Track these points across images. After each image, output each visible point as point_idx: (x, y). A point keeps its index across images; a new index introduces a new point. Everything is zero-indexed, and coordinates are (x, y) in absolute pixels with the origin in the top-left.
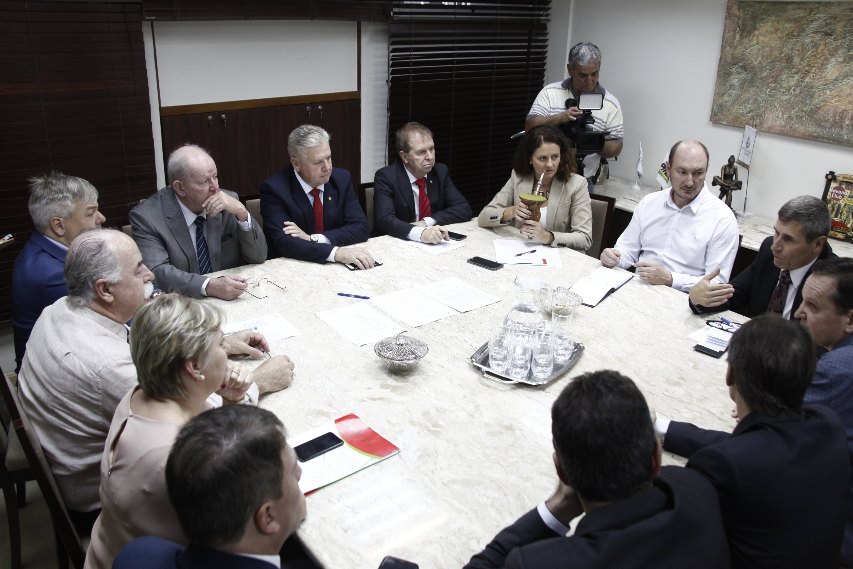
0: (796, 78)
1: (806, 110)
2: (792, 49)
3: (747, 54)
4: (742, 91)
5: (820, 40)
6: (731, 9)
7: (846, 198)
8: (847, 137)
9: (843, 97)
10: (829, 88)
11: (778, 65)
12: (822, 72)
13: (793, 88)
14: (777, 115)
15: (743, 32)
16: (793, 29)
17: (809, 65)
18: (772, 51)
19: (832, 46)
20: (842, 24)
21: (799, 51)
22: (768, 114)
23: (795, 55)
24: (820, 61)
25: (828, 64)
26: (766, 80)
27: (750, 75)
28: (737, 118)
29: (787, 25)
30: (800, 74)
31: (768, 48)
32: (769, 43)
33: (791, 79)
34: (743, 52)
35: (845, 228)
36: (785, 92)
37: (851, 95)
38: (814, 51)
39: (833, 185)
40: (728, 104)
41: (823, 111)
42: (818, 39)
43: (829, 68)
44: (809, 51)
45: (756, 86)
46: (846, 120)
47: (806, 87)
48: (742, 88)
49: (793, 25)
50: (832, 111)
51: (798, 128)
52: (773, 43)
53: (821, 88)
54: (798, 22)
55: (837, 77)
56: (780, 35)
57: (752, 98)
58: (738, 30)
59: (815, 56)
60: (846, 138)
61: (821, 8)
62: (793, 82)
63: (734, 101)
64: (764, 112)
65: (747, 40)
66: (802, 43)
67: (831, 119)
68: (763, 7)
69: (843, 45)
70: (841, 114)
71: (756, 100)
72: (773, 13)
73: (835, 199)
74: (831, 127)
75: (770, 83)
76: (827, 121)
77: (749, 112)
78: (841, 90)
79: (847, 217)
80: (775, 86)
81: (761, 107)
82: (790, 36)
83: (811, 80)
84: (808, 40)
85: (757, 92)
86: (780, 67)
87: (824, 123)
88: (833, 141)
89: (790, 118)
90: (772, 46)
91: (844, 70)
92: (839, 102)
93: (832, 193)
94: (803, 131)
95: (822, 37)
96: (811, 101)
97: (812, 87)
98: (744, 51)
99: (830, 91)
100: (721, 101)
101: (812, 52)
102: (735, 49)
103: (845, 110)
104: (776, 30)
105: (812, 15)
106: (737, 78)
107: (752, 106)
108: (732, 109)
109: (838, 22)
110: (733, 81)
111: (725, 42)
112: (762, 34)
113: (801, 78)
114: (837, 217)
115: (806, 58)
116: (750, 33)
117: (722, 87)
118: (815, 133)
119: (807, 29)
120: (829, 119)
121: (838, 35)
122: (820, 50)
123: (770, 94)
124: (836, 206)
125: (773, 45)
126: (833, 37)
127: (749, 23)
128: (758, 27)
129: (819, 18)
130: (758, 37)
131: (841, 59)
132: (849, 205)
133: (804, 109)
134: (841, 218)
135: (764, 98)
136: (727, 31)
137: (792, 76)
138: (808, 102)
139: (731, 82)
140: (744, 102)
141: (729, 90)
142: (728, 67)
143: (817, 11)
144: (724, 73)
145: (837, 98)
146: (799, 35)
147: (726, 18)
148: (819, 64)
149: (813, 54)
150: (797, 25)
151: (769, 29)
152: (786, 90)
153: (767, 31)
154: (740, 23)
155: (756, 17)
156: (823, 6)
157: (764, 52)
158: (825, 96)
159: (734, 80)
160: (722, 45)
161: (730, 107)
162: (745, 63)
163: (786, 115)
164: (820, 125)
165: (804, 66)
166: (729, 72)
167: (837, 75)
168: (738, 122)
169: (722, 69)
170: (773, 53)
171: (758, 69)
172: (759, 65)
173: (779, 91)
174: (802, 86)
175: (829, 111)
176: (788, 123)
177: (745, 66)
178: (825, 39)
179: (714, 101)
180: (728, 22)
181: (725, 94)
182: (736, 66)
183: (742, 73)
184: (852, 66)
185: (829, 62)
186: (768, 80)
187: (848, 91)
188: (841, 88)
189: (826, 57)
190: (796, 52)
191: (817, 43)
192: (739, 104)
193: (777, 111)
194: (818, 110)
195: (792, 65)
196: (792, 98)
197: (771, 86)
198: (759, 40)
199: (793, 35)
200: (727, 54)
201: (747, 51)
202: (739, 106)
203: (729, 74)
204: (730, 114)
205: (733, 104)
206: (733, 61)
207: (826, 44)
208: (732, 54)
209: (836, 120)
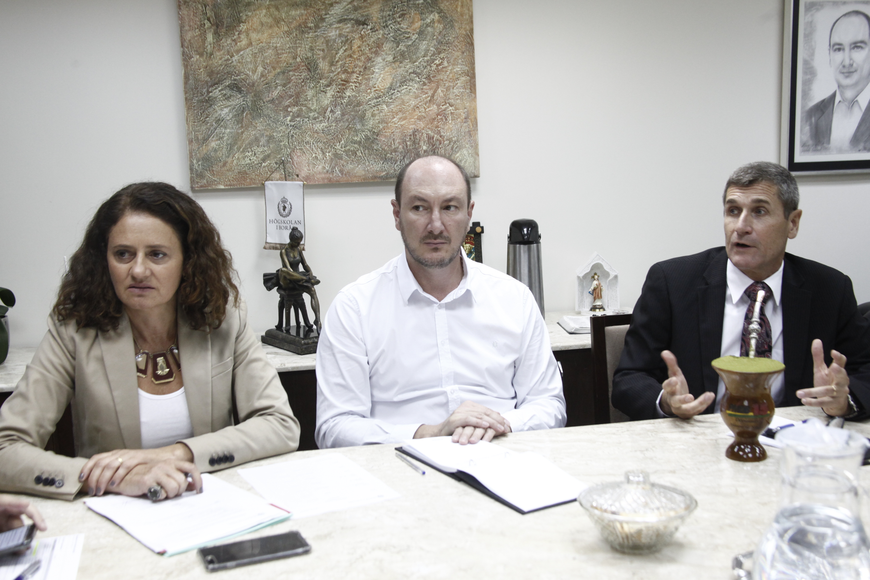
0: (330, 92)
1: (359, 139)
2: (311, 49)
3: (235, 63)
4: (242, 127)
5: (352, 32)
9: (408, 111)
10: (384, 102)
11: (294, 77)
12: (368, 79)
13: (329, 109)
14: (314, 155)
15: (217, 27)
16: (304, 17)
17: (345, 71)
18: (278, 54)
19: (372, 40)
20: (377, 6)
21: (323, 50)
22: (298, 157)
23: (319, 58)
24: (360, 64)
25: (374, 66)
26: (280, 103)
27: (249, 98)
28: (243, 175)
29: (293, 13)
30: (334, 87)
31: (270, 51)
32: (270, 43)
33: (321, 95)
34: (226, 60)
36: (318, 118)
37: (418, 107)
38: (346, 49)
40: (219, 154)
41: (385, 136)
42: (347, 30)
43: (377, 73)
44: (339, 49)
45: (266, 116)
46: (422, 143)
47: (350, 105)
48: (240, 121)
49: (303, 11)
50: (398, 134)
51: (353, 169)
52: (278, 42)
53: (372, 103)
54: (311, 6)
55: (391, 85)
56: (286, 29)
57: (262, 135)
58: (208, 24)
59: (351, 57)
62: (327, 99)
63: (231, 147)
64: (290, 155)
65: (229, 41)
66: (325, 38)
67: (401, 146)
69: (386, 38)
70: (412, 137)
71: (271, 138)
74: (404, 158)
75: (289, 106)
76: (395, 151)
77: (264, 160)
78: (403, 103)
80: (298, 110)
81: (283, 147)
82: (303, 28)
83: (354, 93)
84: (333, 34)
85: (269, 124)
86: (300, 79)
87: (391, 154)
89: (337, 156)
90: (276, 47)
91: (398, 73)
92: (405, 119)
94: (363, 173)
95: (353, 27)
96: (363, 125)
97: (359, 104)
98: (228, 60)
99: (387, 107)
100: (204, 150)
101: (345, 51)
102: (210, 57)
103: (415, 132)
104: (277, 21)
106: (226, 107)
107: (266, 149)
108: (230, 160)
109: (371, 4)
110: (219, 112)
111: (187, 48)
112: (254, 29)
113: (338, 92)
115: (337, 62)
116: (231, 28)
117: (201, 126)
118: (383, 172)
119: (328, 16)
120: (398, 148)
121: (376, 23)
122: (355, 47)
123: (293, 124)
125: (278, 45)
126: (369, 27)
127: (226, 13)
128: (244, 18)
130: (248, 35)
131: (390, 58)
133: (356, 138)
135: (284, 132)
136: (187, 28)
137: (323, 91)
138: (359, 127)
139: (216, 115)
140: (250, 144)
141: (215, 129)
142: (205, 90)
144: (198, 101)
145: (400, 115)
146: (317, 27)
147: (179, 7)
148: (360, 67)
149: (347, 53)
150: (309, 11)
151: (264, 20)
152: (318, 113)
153: (262, 24)
154: (210, 13)
157: (265, 58)
158: (381, 114)
159: (222, 110)
160: (184, 54)
161: (226, 157)
162: (235, 80)
163: (329, 152)
164: (386, 159)
165: (338, 73)
166: (209, 98)
167: (390, 81)
168: (248, 180)
169: (194, 94)
170: (281, 58)
171: (262, 87)
172: (262, 79)
173: (306, 118)
174: (342, 104)
175: (394, 135)
176: (336, 165)
177: (236, 84)
178: (358, 29)
179: (191, 153)
180: (185, 12)
181: (209, 137)
182: (219, 87)
183: (233, 96)
184: (408, 66)
185: (374, 63)
186: (283, 103)
187: (413, 103)
188: (402, 99)
189: (368, 56)
190: (319, 52)
191: (349, 37)
192: (241, 150)
193: (313, 150)
194: (377, 136)
195: (318, 74)
196: (332, 126)
197: (291, 112)
198: (250, 39)
199: (308, 27)
200: (197, 67)
201: (234, 59)
202: (242, 152)
203: (209, 102)
204: (227, 170)
205: (230, 151)
206: (211, 79)
207: (362, 37)
208: (206, 67)
209: (407, 147)
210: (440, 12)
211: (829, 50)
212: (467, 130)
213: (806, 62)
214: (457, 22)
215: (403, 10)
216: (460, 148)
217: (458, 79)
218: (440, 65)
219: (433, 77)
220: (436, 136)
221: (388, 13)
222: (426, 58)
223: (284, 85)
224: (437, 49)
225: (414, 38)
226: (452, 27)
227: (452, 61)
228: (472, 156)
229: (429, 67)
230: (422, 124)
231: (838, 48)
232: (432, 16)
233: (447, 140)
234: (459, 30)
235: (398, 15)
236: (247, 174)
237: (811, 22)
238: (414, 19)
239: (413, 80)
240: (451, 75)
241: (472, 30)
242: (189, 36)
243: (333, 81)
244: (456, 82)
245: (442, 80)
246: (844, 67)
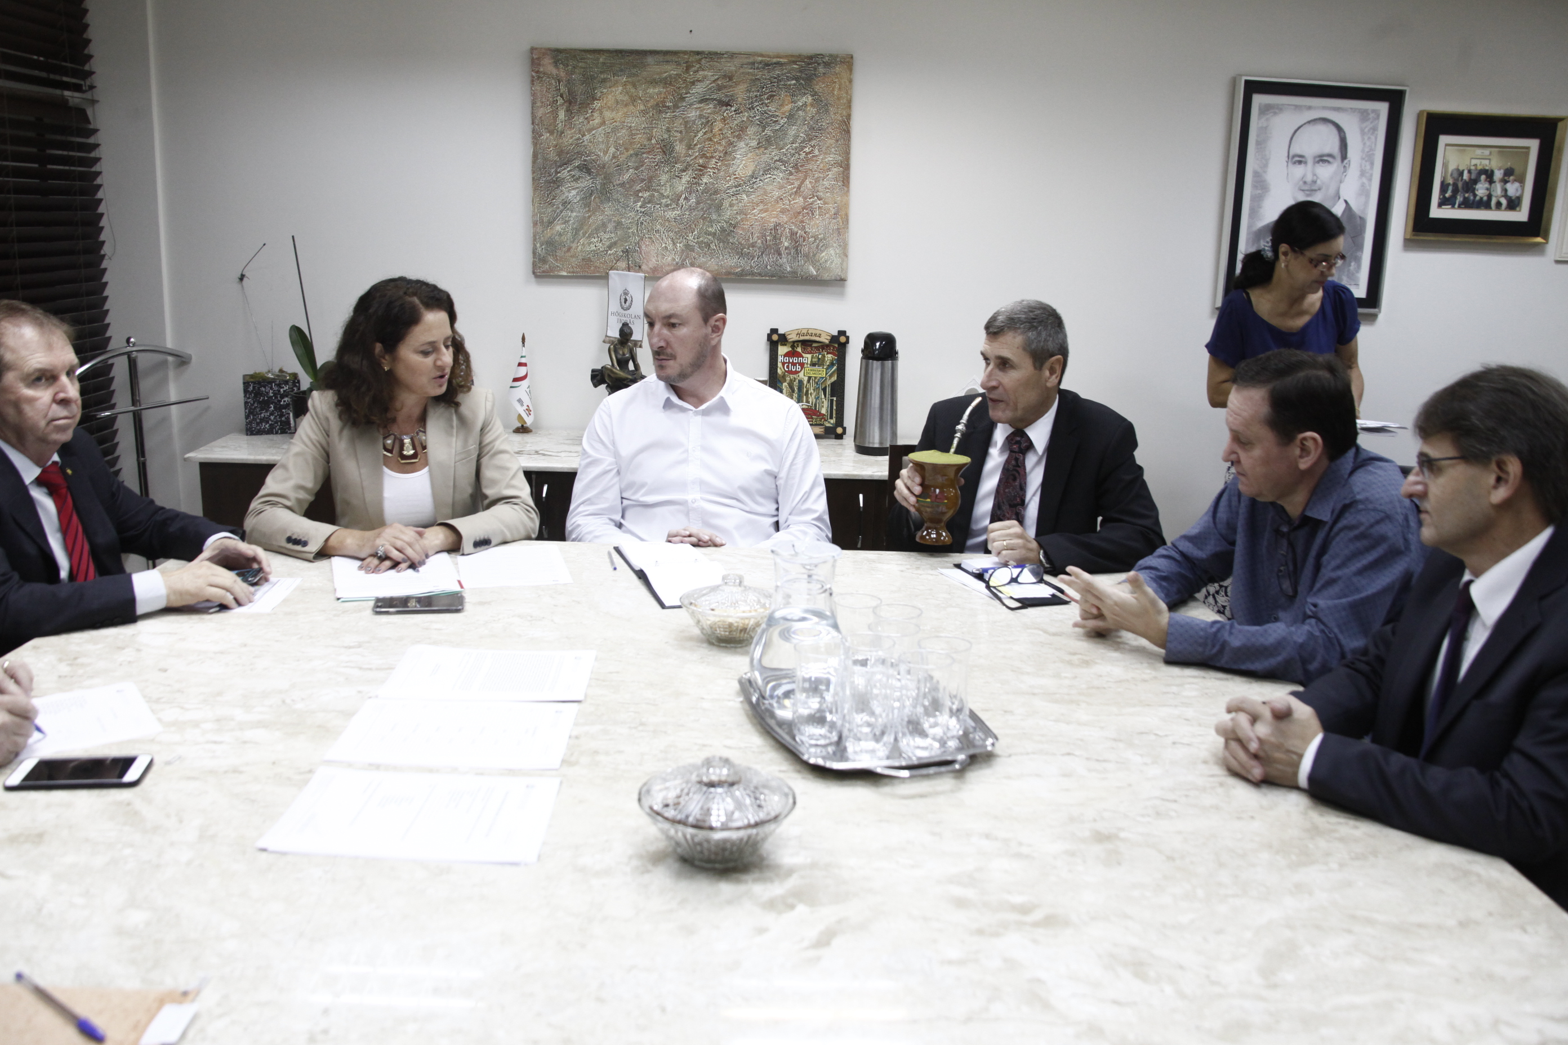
0: (686, 178)
1: (713, 231)
2: (668, 130)
3: (585, 143)
4: (589, 211)
5: (714, 113)
6: (539, 65)
7: (808, 368)
8: (791, 267)
9: (771, 203)
10: (744, 191)
11: (648, 159)
12: (728, 166)
13: (683, 196)
14: (664, 245)
15: (570, 104)
16: (663, 96)
17: (704, 156)
18: (632, 135)
19: (736, 122)
20: (742, 87)
21: (681, 132)
22: (646, 246)
23: (676, 141)
24: (721, 148)
25: (735, 151)
26: (631, 187)
27: (599, 181)
28: (587, 261)
29: (651, 91)
30: (690, 172)
31: (624, 131)
32: (624, 122)
33: (676, 181)
34: (577, 139)
35: (819, 416)
36: (671, 205)
37: (781, 199)
38: (706, 131)
39: (782, 350)
40: (564, 238)
41: (743, 229)
42: (709, 111)
44: (698, 132)
45: (615, 200)
46: (783, 239)
47: (706, 193)
48: (587, 205)
49: (661, 90)
50: (757, 228)
51: (706, 263)
52: (634, 122)
53: (731, 191)
54: (670, 84)
55: (753, 173)
56: (642, 107)
57: (610, 221)
58: (560, 101)
59: (711, 140)
60: (789, 269)
61: (703, 61)
62: (681, 185)
63: (577, 231)
64: (638, 243)
65: (581, 119)
66: (683, 119)
67: (759, 241)
68: (601, 60)
69: (752, 121)
70: (773, 232)
71: (619, 224)
72: (621, 70)
73: (791, 372)
74: (762, 254)
75: (640, 191)
76: (753, 245)
77: (610, 247)
78: (765, 193)
79: (817, 398)
80: (649, 196)
81: (631, 234)
82: (660, 108)
83: (711, 180)
84: (693, 114)
85: (618, 210)
86: (654, 162)
87: (748, 249)
88: (769, 276)
89: (688, 247)
90: (630, 127)
91: (762, 160)
92: (766, 212)
93: (783, 364)
95: (715, 108)
96: (719, 216)
97: (716, 192)
98: (579, 139)
99: (747, 196)
100: (548, 233)
101: (705, 133)
102: (561, 135)
103: (777, 226)
104: (633, 100)
105: (691, 73)
106: (573, 189)
107: (613, 235)
108: (574, 245)
109: (737, 84)
110: (567, 194)
111: (538, 125)
112: (609, 107)
113: (694, 178)
114: (802, 402)
115: (696, 145)
116: (584, 105)
117: (547, 207)
118: (738, 268)
119: (688, 95)
120: (756, 242)
121: (741, 104)
122: (716, 130)
123: (643, 210)
124: (796, 383)
125: (634, 125)
126: (733, 109)
127: (580, 89)
128: (599, 94)
129: (705, 77)
130: (601, 113)
131: (754, 143)
132: (815, 378)
133: (710, 229)
134: (808, 402)
135: (633, 218)
136: (539, 104)
137: (678, 177)
138: (714, 217)
139: (564, 197)
140: (597, 230)
141: (562, 212)
142: (553, 170)
143: (698, 66)
144: (546, 182)
145: (761, 207)
146: (676, 107)
147: (533, 81)
148: (720, 152)
149: (706, 136)
150: (668, 89)
151: (620, 97)
152: (671, 200)
153: (617, 102)
154: (563, 89)
155: (593, 78)
156: (706, 58)
157: (618, 138)
158: (740, 204)
159: (569, 192)
160: (534, 131)
161: (571, 242)
162: (585, 161)
163: (680, 243)
164: (742, 254)
165: (695, 158)
166: (557, 178)
167: (753, 168)
168: (592, 268)
169: (541, 174)
170: (635, 139)
171: (612, 169)
172: (613, 161)
173: (658, 204)
174: (697, 191)
175: (753, 228)
176: (687, 257)
177: (585, 165)
178: (720, 111)
179: (534, 236)
180: (537, 87)
181: (554, 220)
182: (568, 167)
183: (582, 177)
184: (774, 153)
185: (736, 148)
186: (634, 187)
187: (776, 194)
188: (764, 189)
189: (730, 140)
190: (676, 134)
191: (710, 119)
192: (587, 235)
193: (662, 239)
194: (734, 228)
195: (674, 157)
196: (686, 214)
197: (642, 197)
198: (604, 118)
199: (666, 107)
200: (546, 146)
201: (585, 138)
202: (587, 238)
203: (556, 183)
204: (571, 256)
205: (575, 235)
206: (560, 159)
207: (724, 119)
208: (556, 146)
209: (766, 242)
210: (814, 94)
211: (1287, 162)
212: (836, 227)
213: (1256, 174)
214: (833, 106)
215: (772, 92)
216: (827, 247)
217: (829, 170)
218: (810, 153)
219: (801, 166)
220: (799, 231)
221: (755, 94)
222: (794, 145)
223: (637, 168)
224: (807, 135)
225: (782, 122)
226: (827, 111)
227: (823, 149)
228: (840, 256)
229: (797, 155)
230: (785, 218)
231: (1299, 160)
232: (804, 99)
233: (812, 237)
234: (835, 115)
235: (766, 96)
236: (591, 261)
237: (1266, 128)
238: (784, 100)
239: (778, 169)
240: (822, 165)
241: (849, 117)
242: (540, 112)
243: (690, 165)
244: (827, 173)
245: (811, 170)
246: (1305, 183)
